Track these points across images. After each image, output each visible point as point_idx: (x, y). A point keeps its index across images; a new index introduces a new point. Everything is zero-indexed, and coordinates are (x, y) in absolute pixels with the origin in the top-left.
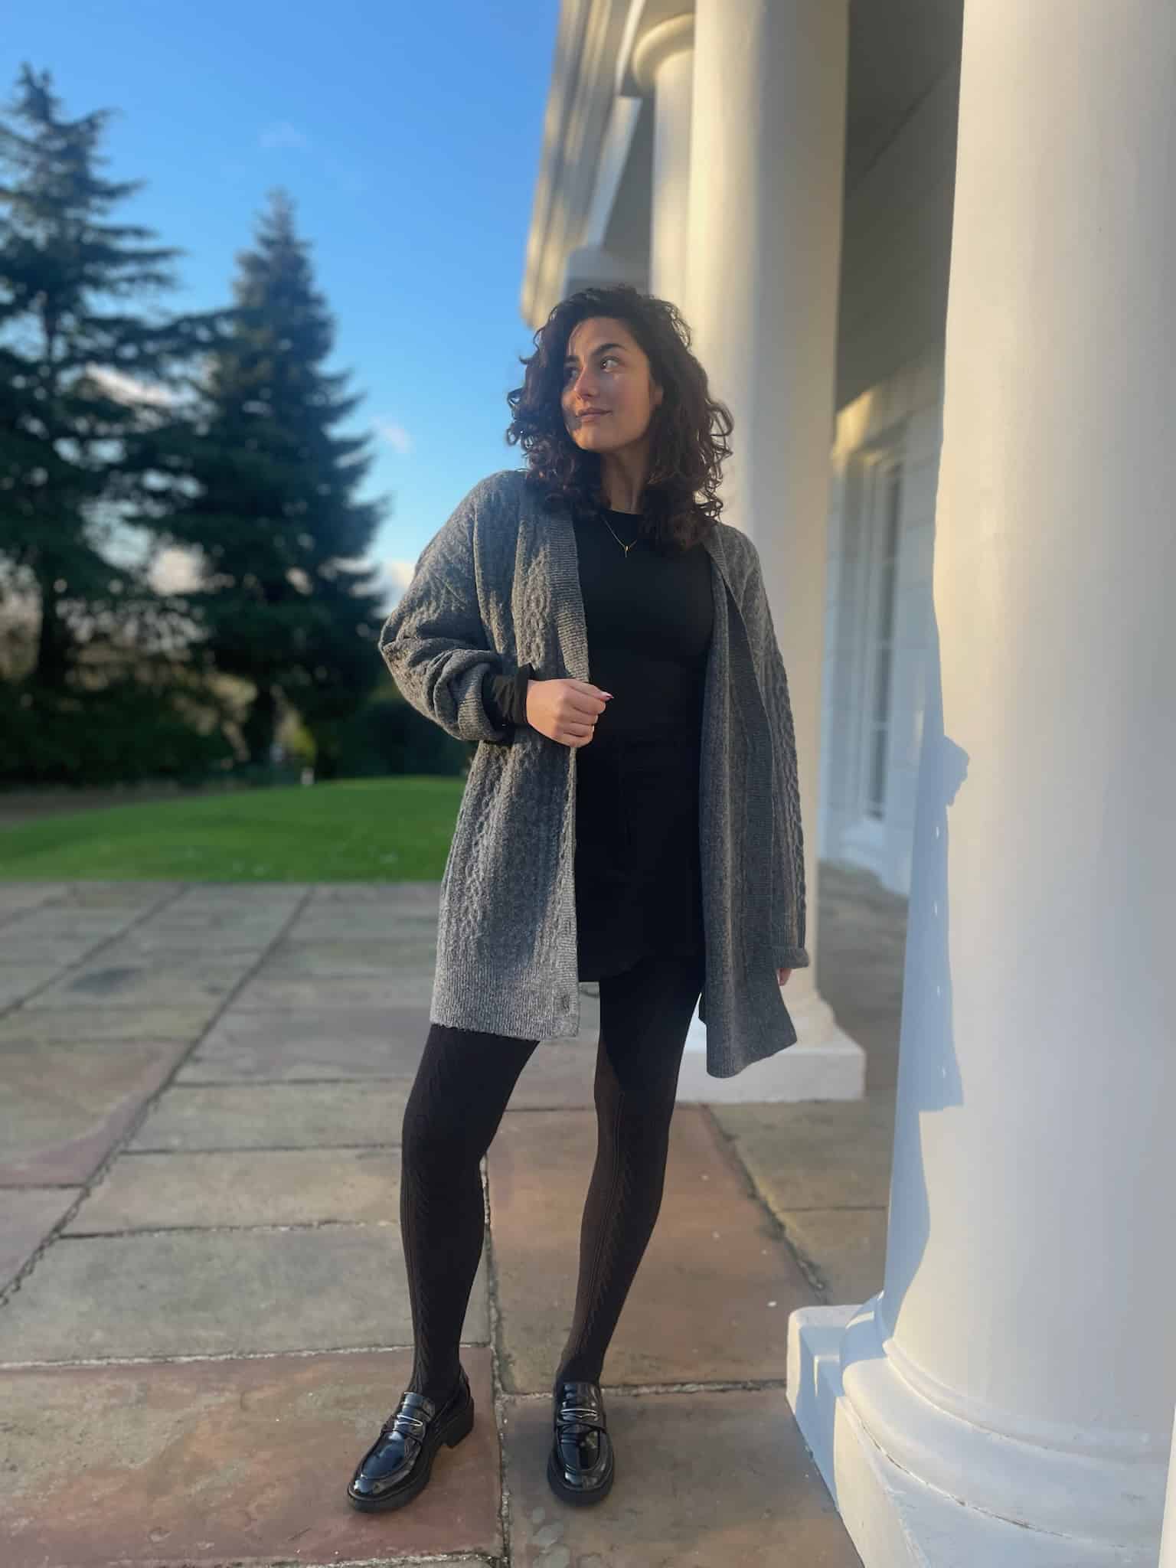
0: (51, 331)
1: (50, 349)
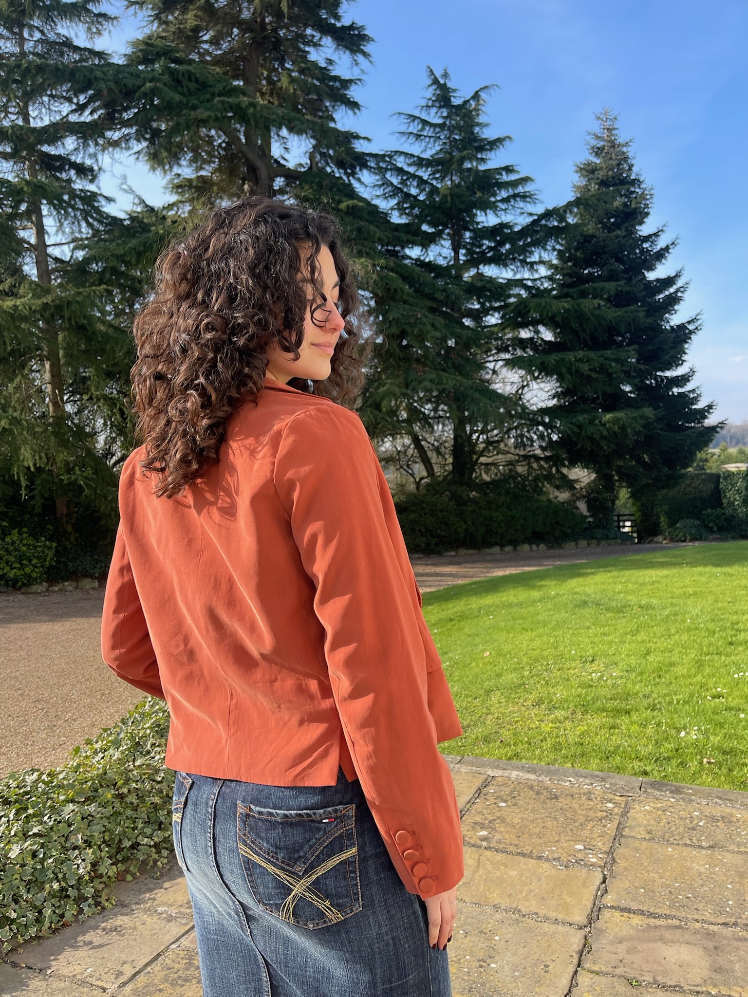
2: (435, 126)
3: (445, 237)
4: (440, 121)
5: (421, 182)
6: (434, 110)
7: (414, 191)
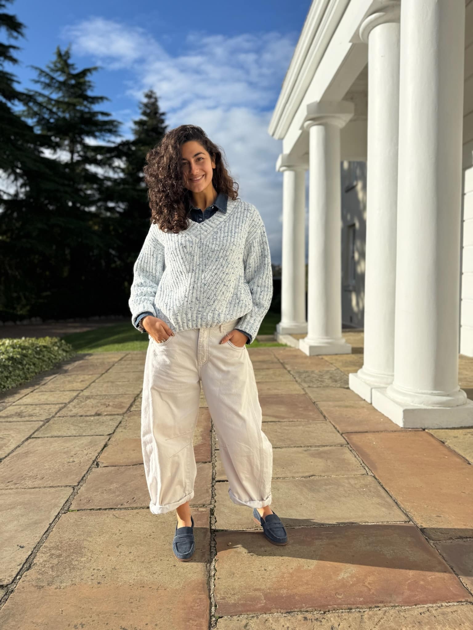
0: (72, 152)
1: (72, 158)
2: (59, 82)
3: (66, 146)
4: (62, 80)
5: (51, 111)
6: (58, 73)
7: (46, 116)
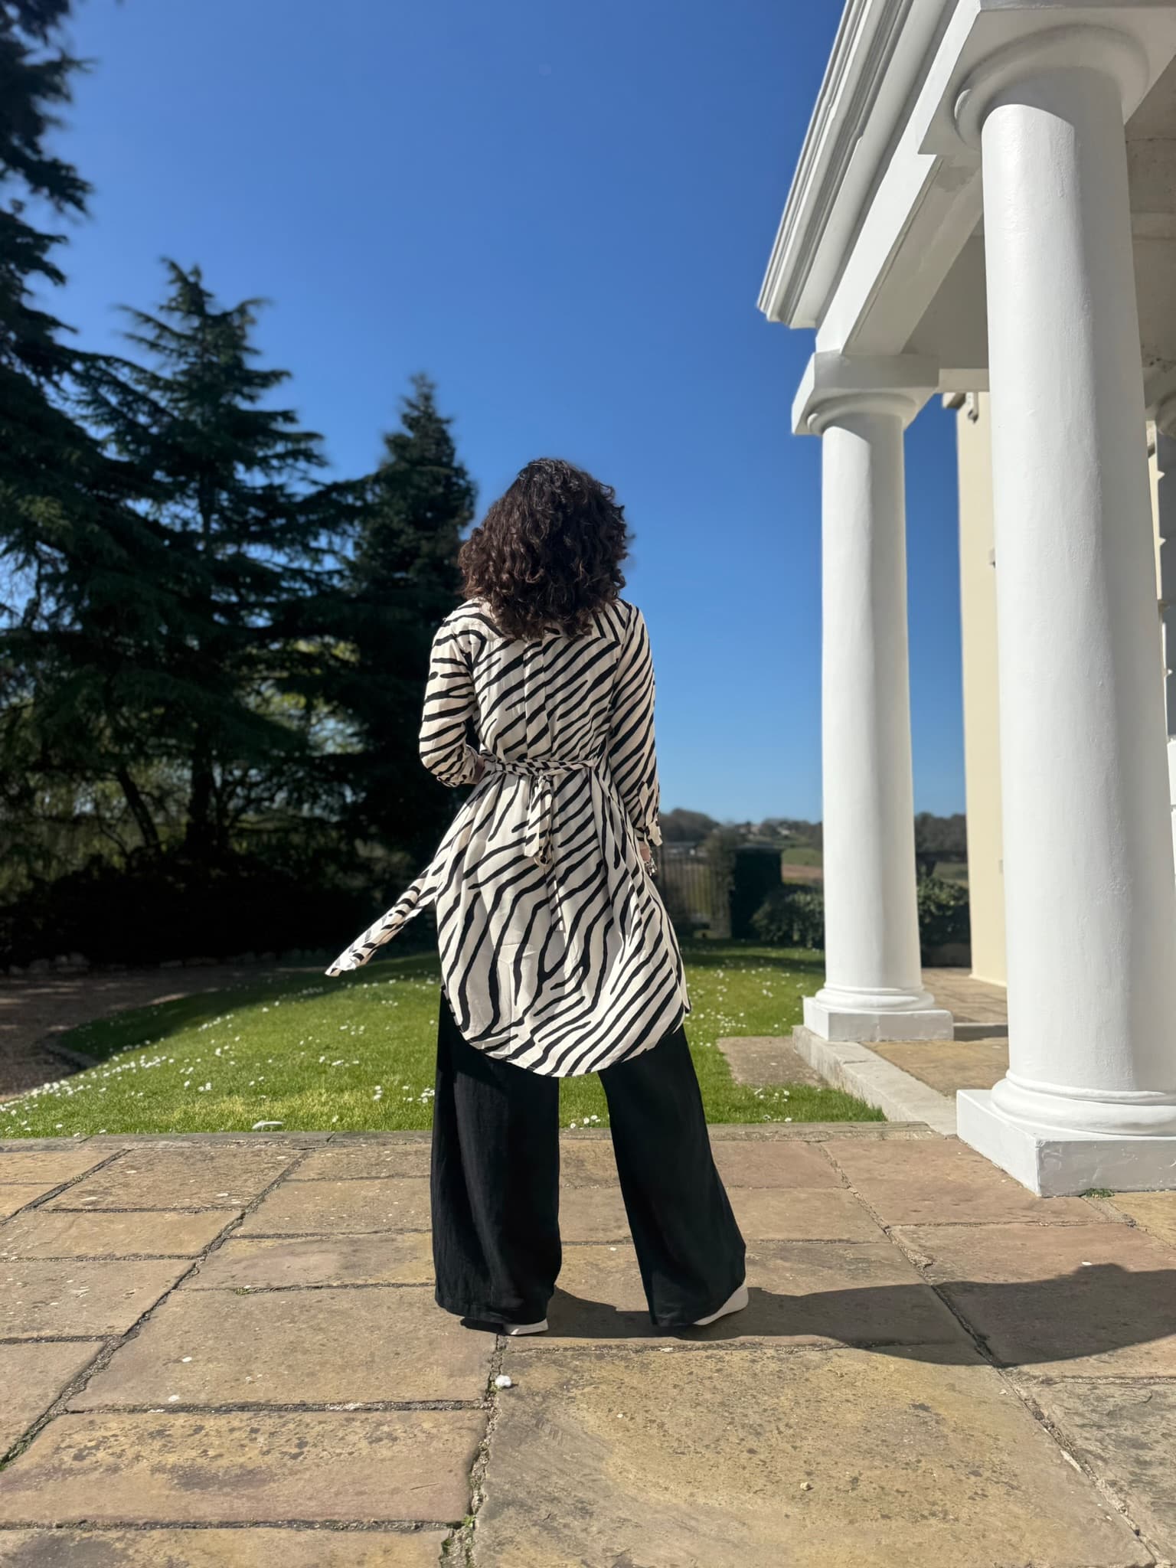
0: (206, 510)
1: (206, 524)
2: (179, 336)
3: (190, 493)
4: (189, 332)
5: (156, 410)
6: (178, 315)
7: (142, 419)
